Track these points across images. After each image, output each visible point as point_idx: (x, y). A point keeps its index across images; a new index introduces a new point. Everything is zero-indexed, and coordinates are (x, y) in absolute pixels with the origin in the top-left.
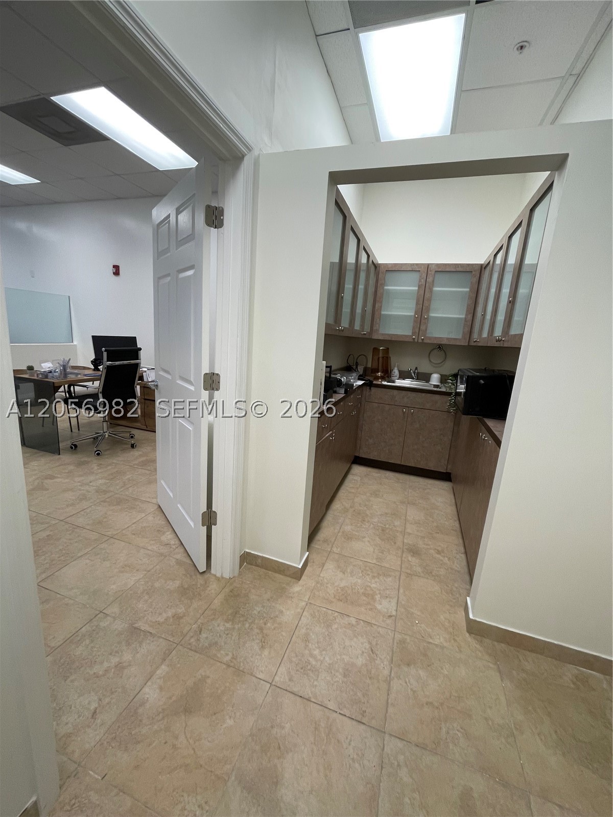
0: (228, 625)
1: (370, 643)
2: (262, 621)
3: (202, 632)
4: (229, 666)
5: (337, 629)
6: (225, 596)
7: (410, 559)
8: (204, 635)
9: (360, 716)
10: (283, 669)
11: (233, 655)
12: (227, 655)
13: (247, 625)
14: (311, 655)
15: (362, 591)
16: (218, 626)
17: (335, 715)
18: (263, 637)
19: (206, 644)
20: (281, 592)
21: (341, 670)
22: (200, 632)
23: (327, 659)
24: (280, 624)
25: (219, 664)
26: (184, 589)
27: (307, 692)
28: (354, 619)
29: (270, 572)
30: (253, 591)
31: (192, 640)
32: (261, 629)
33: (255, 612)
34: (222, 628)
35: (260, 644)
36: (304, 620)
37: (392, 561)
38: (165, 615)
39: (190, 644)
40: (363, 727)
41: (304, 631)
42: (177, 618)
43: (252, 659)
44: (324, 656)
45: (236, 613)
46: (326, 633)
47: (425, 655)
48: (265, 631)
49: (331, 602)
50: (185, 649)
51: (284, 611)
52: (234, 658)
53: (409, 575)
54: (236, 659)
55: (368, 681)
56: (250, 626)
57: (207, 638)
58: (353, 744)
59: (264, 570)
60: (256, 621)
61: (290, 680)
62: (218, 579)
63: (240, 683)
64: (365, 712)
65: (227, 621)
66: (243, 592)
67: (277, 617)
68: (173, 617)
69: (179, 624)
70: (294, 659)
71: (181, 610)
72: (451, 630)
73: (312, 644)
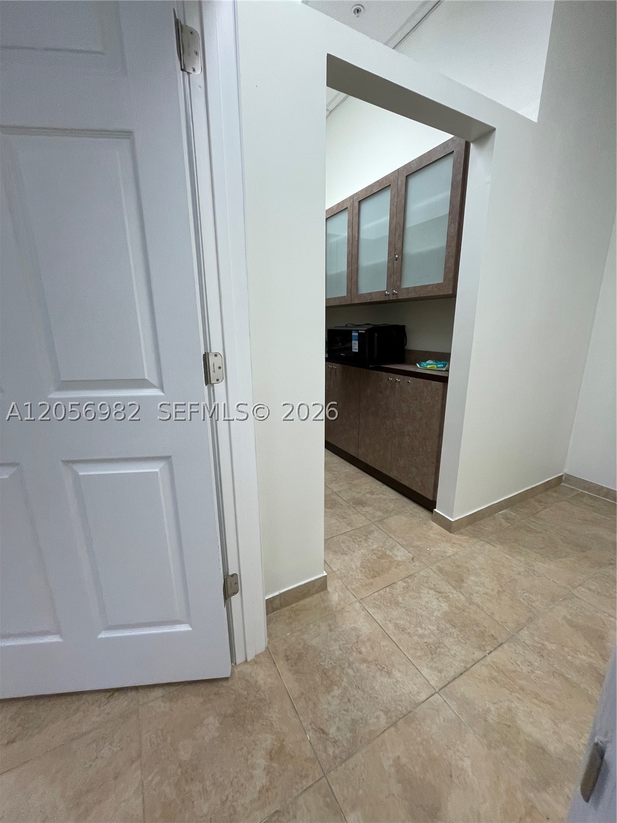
0: (337, 692)
1: (430, 588)
2: (354, 654)
3: (326, 730)
4: (394, 724)
5: (404, 600)
6: (290, 671)
7: (364, 509)
8: (332, 731)
9: (496, 641)
10: (425, 672)
11: (382, 710)
12: (378, 717)
13: (350, 671)
14: (421, 636)
15: (375, 557)
16: (329, 704)
17: (489, 658)
18: (376, 665)
19: (349, 735)
20: (330, 614)
21: (448, 626)
22: (324, 732)
23: (431, 627)
24: (369, 640)
25: (386, 734)
26: (233, 716)
27: (458, 666)
28: (400, 582)
29: (294, 605)
30: (306, 637)
31: (331, 750)
32: (364, 661)
33: (338, 653)
34: (335, 702)
35: (383, 672)
36: (378, 617)
37: (359, 520)
38: (258, 773)
39: (335, 757)
40: (505, 646)
41: (391, 626)
42: (277, 754)
43: (398, 694)
44: (427, 628)
45: (326, 674)
46: (404, 610)
47: (458, 566)
48: (370, 659)
49: (372, 584)
50: (339, 768)
51: (355, 626)
52: (387, 712)
53: (381, 521)
54: (389, 711)
55: (466, 614)
56: (353, 669)
57: (338, 729)
58: (519, 663)
59: (286, 608)
60: (351, 659)
61: (440, 671)
62: (255, 662)
63: (423, 724)
64: (492, 636)
65: (329, 689)
66: (299, 647)
67: (358, 637)
68: (271, 759)
69: (292, 757)
70: (419, 654)
71: (267, 740)
72: (444, 539)
73: (409, 628)
